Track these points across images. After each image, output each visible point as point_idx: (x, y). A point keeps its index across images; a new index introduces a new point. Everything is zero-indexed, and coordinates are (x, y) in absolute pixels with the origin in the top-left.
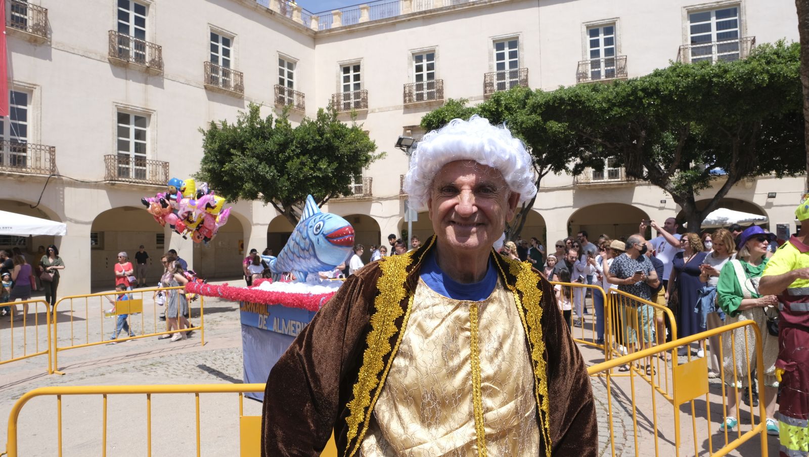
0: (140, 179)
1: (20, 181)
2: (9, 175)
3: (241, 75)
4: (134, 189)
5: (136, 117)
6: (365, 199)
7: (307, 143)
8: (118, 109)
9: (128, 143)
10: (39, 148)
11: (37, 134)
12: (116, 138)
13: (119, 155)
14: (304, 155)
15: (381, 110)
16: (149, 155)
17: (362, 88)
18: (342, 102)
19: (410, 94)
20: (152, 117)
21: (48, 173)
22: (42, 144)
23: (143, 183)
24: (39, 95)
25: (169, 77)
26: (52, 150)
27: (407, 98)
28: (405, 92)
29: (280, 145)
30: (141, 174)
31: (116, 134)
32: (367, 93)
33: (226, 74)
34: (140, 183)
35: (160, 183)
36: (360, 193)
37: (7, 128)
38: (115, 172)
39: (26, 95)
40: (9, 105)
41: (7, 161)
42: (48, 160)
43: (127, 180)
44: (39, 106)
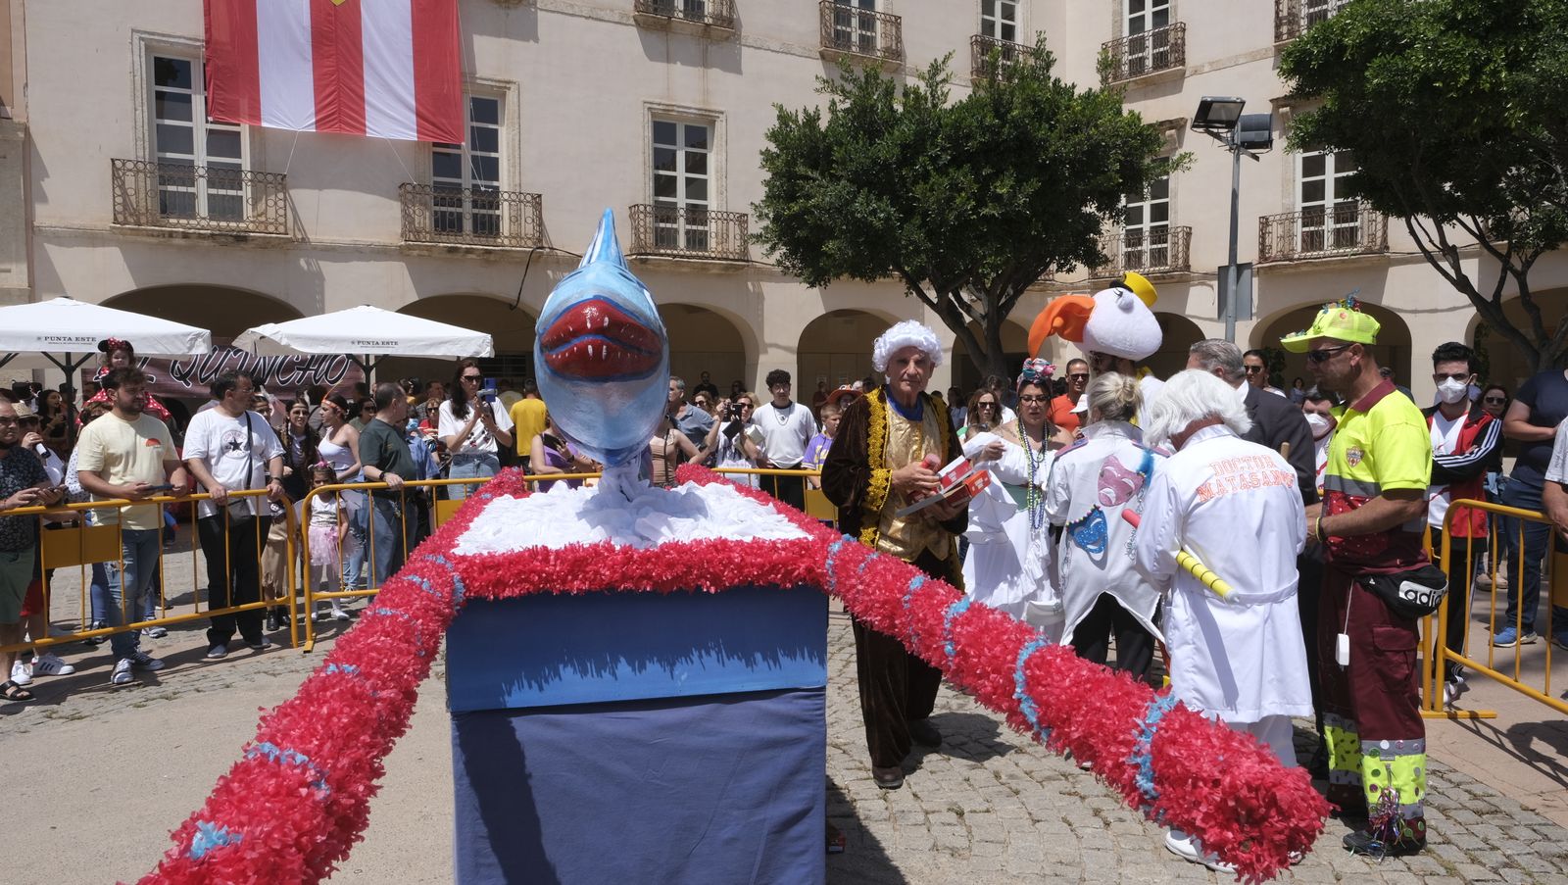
0: (694, 249)
1: (488, 261)
2: (468, 251)
3: (896, 22)
4: (684, 270)
5: (686, 127)
6: (1172, 277)
7: (968, 137)
8: (653, 115)
9: (674, 179)
10: (519, 198)
11: (513, 173)
12: (650, 172)
13: (658, 205)
14: (959, 167)
15: (1217, 66)
16: (713, 203)
17: (1171, 21)
18: (1126, 58)
19: (1293, 18)
20: (718, 124)
21: (529, 243)
22: (523, 191)
23: (700, 258)
24: (516, 100)
25: (750, 41)
26: (537, 200)
27: (1284, 29)
28: (1277, 13)
29: (904, 147)
30: (697, 240)
31: (651, 164)
32: (1184, 30)
33: (867, 23)
34: (694, 257)
35: (731, 257)
36: (1160, 265)
37: (467, 166)
38: (650, 239)
39: (495, 103)
40: (468, 124)
41: (468, 225)
42: (529, 220)
43: (669, 252)
44: (516, 121)
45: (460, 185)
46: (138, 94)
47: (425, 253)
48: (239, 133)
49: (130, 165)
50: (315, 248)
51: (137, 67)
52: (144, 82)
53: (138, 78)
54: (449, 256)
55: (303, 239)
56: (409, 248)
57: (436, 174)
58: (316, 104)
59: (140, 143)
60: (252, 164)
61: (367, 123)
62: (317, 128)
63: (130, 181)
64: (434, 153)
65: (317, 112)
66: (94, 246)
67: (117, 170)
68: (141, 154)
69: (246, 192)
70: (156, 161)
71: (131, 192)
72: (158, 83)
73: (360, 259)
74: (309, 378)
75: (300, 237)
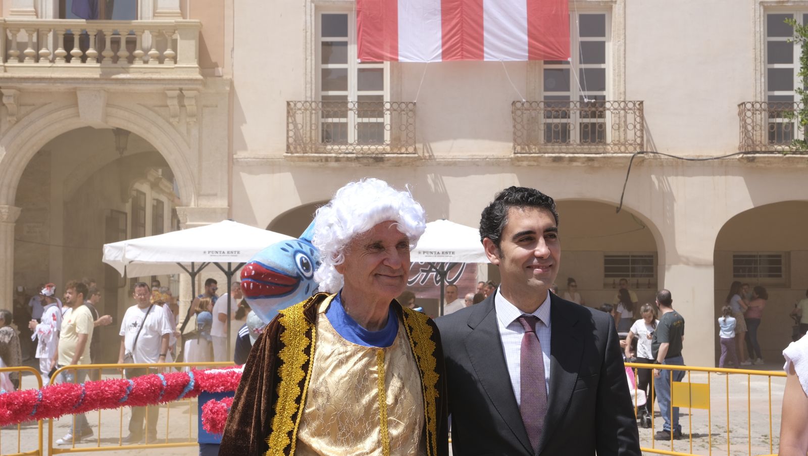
2: (572, 160)
4: (800, 166)
8: (765, 9)
9: (789, 72)
10: (624, 106)
11: (619, 81)
12: (762, 68)
13: (772, 101)
21: (631, 148)
22: (628, 99)
24: (622, 12)
26: (639, 107)
31: (764, 59)
37: (575, 79)
38: (761, 136)
39: (603, 16)
40: (576, 40)
41: (575, 135)
42: (631, 127)
43: (779, 148)
44: (622, 32)
45: (568, 97)
46: (309, 46)
47: (532, 163)
48: (382, 70)
49: (299, 105)
50: (439, 164)
51: (309, 24)
52: (313, 36)
53: (309, 34)
54: (555, 164)
55: (430, 156)
56: (518, 159)
57: (546, 89)
58: (443, 37)
59: (309, 86)
60: (392, 95)
61: (485, 49)
62: (443, 58)
63: (299, 117)
64: (545, 70)
65: (443, 45)
66: (273, 172)
67: (290, 109)
68: (309, 94)
69: (387, 119)
70: (320, 99)
71: (300, 126)
72: (324, 35)
73: (476, 173)
74: (431, 279)
75: (427, 155)
